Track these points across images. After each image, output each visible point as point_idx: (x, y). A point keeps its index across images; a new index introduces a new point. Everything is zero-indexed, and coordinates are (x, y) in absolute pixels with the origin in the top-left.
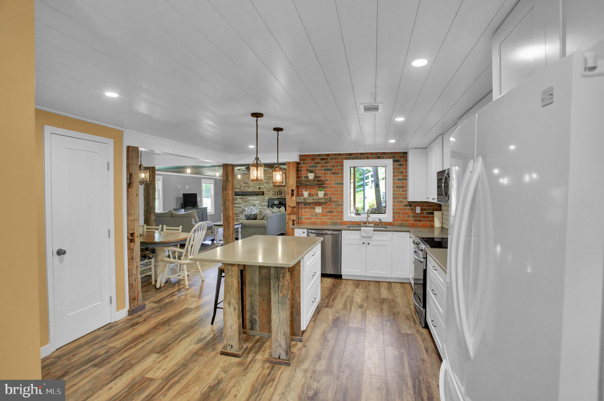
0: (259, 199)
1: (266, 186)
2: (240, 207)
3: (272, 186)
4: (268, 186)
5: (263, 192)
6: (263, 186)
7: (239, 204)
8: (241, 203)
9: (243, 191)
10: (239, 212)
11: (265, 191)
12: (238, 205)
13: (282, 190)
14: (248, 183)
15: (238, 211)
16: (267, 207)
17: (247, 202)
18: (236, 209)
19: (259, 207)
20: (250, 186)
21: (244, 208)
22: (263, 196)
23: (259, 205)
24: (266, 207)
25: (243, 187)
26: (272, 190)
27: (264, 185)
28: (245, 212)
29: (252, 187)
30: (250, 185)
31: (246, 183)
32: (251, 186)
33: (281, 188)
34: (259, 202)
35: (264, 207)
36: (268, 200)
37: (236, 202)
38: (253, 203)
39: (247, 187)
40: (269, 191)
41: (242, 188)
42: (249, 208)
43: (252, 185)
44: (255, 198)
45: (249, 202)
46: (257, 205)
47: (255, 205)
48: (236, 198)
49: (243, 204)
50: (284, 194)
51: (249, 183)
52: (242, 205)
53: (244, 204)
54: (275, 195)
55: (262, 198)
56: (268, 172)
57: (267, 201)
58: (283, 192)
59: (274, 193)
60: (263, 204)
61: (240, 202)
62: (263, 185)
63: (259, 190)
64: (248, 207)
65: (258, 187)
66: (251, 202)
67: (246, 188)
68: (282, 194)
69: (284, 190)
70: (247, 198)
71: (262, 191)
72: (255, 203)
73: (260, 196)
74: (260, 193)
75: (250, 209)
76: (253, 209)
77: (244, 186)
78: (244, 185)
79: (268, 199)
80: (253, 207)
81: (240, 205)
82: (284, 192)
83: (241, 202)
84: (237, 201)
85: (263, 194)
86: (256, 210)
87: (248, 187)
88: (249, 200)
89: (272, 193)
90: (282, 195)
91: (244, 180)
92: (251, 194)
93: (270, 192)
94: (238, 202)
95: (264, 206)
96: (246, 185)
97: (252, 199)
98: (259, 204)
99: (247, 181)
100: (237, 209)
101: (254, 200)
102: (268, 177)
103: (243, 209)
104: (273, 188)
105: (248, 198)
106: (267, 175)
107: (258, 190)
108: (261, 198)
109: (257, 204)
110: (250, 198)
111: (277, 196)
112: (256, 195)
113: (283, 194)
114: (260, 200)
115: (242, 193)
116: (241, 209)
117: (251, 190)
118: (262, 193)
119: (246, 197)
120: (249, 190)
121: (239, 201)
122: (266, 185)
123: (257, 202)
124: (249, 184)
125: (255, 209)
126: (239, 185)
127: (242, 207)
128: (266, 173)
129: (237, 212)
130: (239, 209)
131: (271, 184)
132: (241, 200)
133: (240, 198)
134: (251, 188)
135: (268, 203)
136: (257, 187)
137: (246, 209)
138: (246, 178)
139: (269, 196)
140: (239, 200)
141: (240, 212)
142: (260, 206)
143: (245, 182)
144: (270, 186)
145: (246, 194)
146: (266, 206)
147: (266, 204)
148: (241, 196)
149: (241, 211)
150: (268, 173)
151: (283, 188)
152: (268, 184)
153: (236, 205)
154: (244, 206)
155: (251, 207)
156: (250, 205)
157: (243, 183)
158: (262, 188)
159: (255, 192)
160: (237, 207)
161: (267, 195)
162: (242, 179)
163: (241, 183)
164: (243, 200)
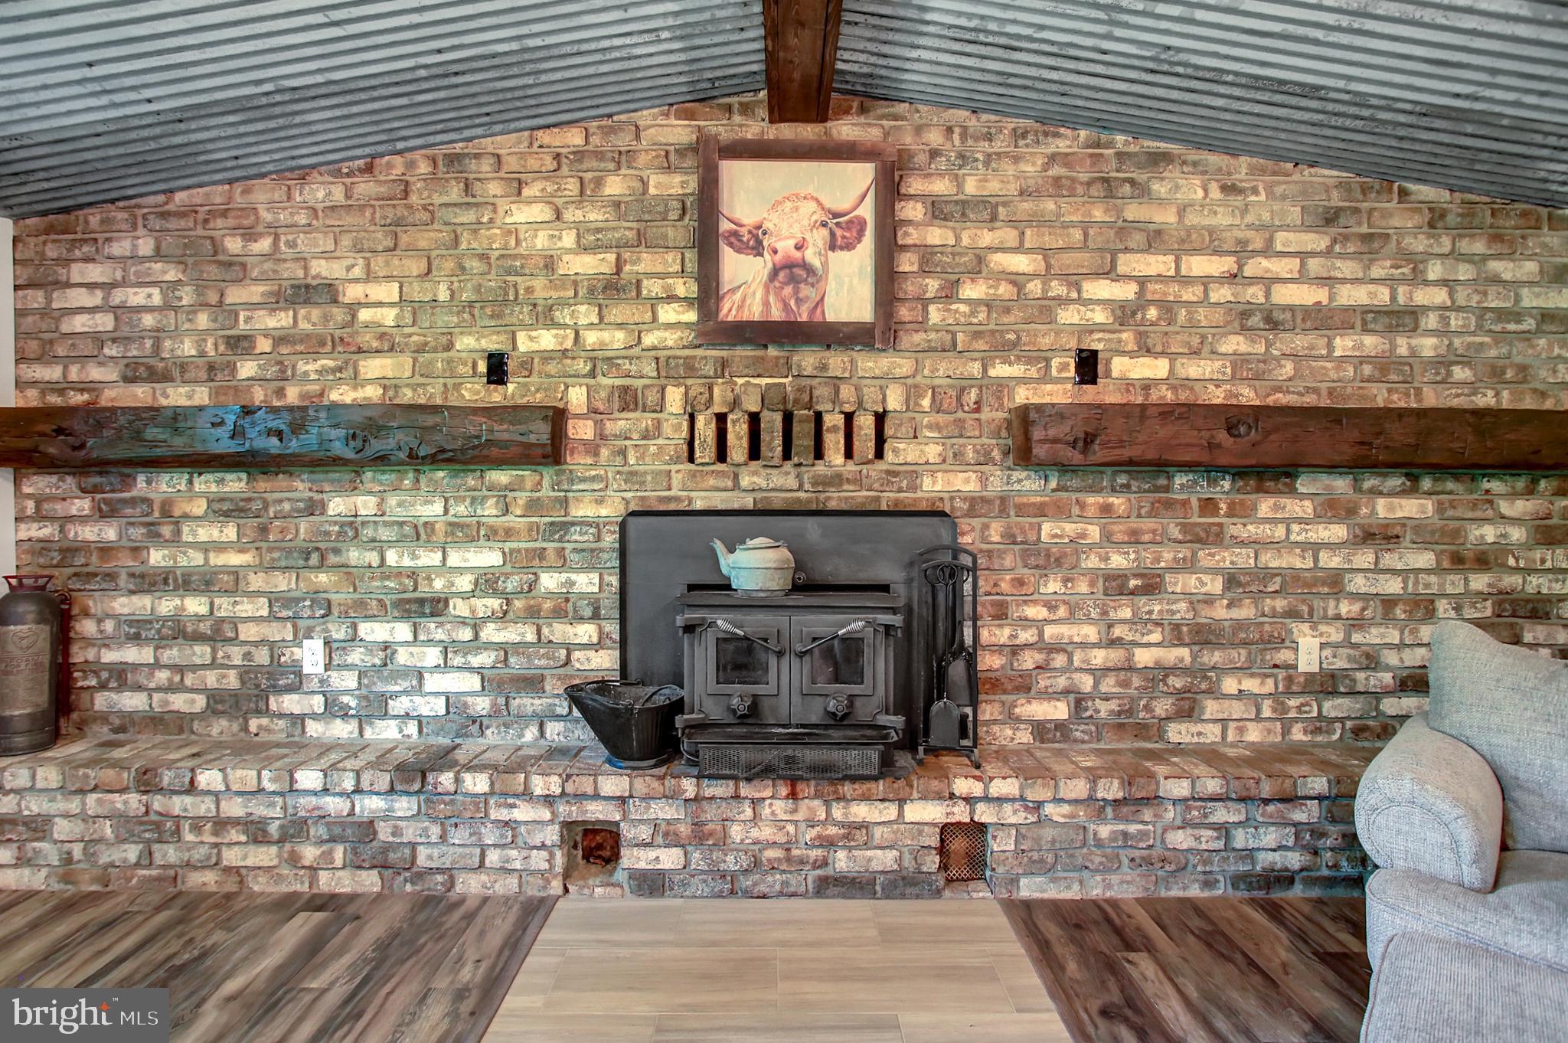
0: (489, 510)
1: (591, 338)
2: (218, 633)
3: (671, 338)
5: (558, 417)
6: (548, 339)
8: (236, 573)
10: (200, 702)
11: (577, 398)
12: (195, 605)
13: (823, 391)
14: (330, 292)
15: (189, 680)
16: (613, 628)
17: (315, 554)
18: (157, 665)
19: (491, 633)
20: (368, 339)
21: (272, 645)
22: (548, 474)
23: (495, 603)
24: (586, 632)
25: (264, 345)
26: (675, 397)
27: (562, 315)
28: (291, 703)
29: (388, 345)
30: (364, 315)
32: (382, 336)
33: (807, 359)
34: (489, 558)
35: (559, 631)
36: (623, 526)
37: (157, 557)
38: (398, 573)
39: (314, 344)
40: (629, 400)
41: (247, 369)
42: (354, 638)
43: (389, 317)
45: (354, 555)
46: (459, 608)
47: (436, 607)
48: (166, 513)
49: (257, 582)
50: (849, 454)
51: (353, 293)
52: (246, 608)
53: (283, 583)
54: (722, 455)
55: (533, 506)
56: (623, 140)
57: (610, 539)
58: (833, 420)
59: (706, 428)
60: (550, 581)
61: (218, 560)
62: (545, 317)
63: (496, 396)
64: (339, 632)
65: (473, 344)
66: (373, 558)
67: (302, 367)
68: (819, 454)
69: (847, 392)
70: (314, 508)
71: (534, 398)
72: (429, 573)
73: (501, 477)
74: (503, 431)
75: (356, 656)
76: (403, 657)
78: (281, 320)
79: (611, 510)
80: (402, 631)
81: (225, 606)
82: (849, 417)
83: (235, 559)
84: (176, 540)
86: (445, 667)
87: (338, 342)
88: (352, 527)
89: (674, 432)
90: (820, 468)
91: (273, 256)
92: (376, 446)
93: (646, 420)
94: (197, 558)
95: (565, 608)
96: (308, 319)
98: (487, 582)
99: (321, 268)
101: (419, 534)
103: (262, 657)
104: (690, 368)
105: (337, 505)
106: (615, 186)
107: (474, 391)
108: (522, 497)
109: (465, 583)
110: (365, 505)
111: (745, 481)
112: (441, 458)
113: (834, 443)
114: (509, 533)
116: (236, 655)
117: (372, 393)
118: (540, 432)
119: (301, 487)
120: (343, 394)
121: (206, 548)
122: (586, 314)
123: (454, 559)
124: (353, 308)
125: (432, 656)
126: (203, 320)
128: (599, 155)
129: (179, 702)
130: (201, 653)
131: (669, 313)
132: (230, 532)
133: (224, 510)
134: (374, 367)
135: (614, 580)
136: (466, 342)
137: (311, 655)
138: (302, 219)
139: (632, 477)
140: (206, 533)
141: (219, 703)
142: (502, 617)
144: (649, 340)
145: (293, 445)
146: (596, 616)
147: (586, 582)
148: (235, 484)
149: (232, 681)
150: (623, 159)
151: (837, 361)
152: (616, 313)
153: (167, 606)
154: (272, 617)
155: (374, 631)
156: (361, 604)
157: (256, 292)
158: (527, 365)
159: (430, 420)
160: (179, 631)
161: (605, 452)
162: (250, 236)
163: (235, 295)
164: (264, 530)
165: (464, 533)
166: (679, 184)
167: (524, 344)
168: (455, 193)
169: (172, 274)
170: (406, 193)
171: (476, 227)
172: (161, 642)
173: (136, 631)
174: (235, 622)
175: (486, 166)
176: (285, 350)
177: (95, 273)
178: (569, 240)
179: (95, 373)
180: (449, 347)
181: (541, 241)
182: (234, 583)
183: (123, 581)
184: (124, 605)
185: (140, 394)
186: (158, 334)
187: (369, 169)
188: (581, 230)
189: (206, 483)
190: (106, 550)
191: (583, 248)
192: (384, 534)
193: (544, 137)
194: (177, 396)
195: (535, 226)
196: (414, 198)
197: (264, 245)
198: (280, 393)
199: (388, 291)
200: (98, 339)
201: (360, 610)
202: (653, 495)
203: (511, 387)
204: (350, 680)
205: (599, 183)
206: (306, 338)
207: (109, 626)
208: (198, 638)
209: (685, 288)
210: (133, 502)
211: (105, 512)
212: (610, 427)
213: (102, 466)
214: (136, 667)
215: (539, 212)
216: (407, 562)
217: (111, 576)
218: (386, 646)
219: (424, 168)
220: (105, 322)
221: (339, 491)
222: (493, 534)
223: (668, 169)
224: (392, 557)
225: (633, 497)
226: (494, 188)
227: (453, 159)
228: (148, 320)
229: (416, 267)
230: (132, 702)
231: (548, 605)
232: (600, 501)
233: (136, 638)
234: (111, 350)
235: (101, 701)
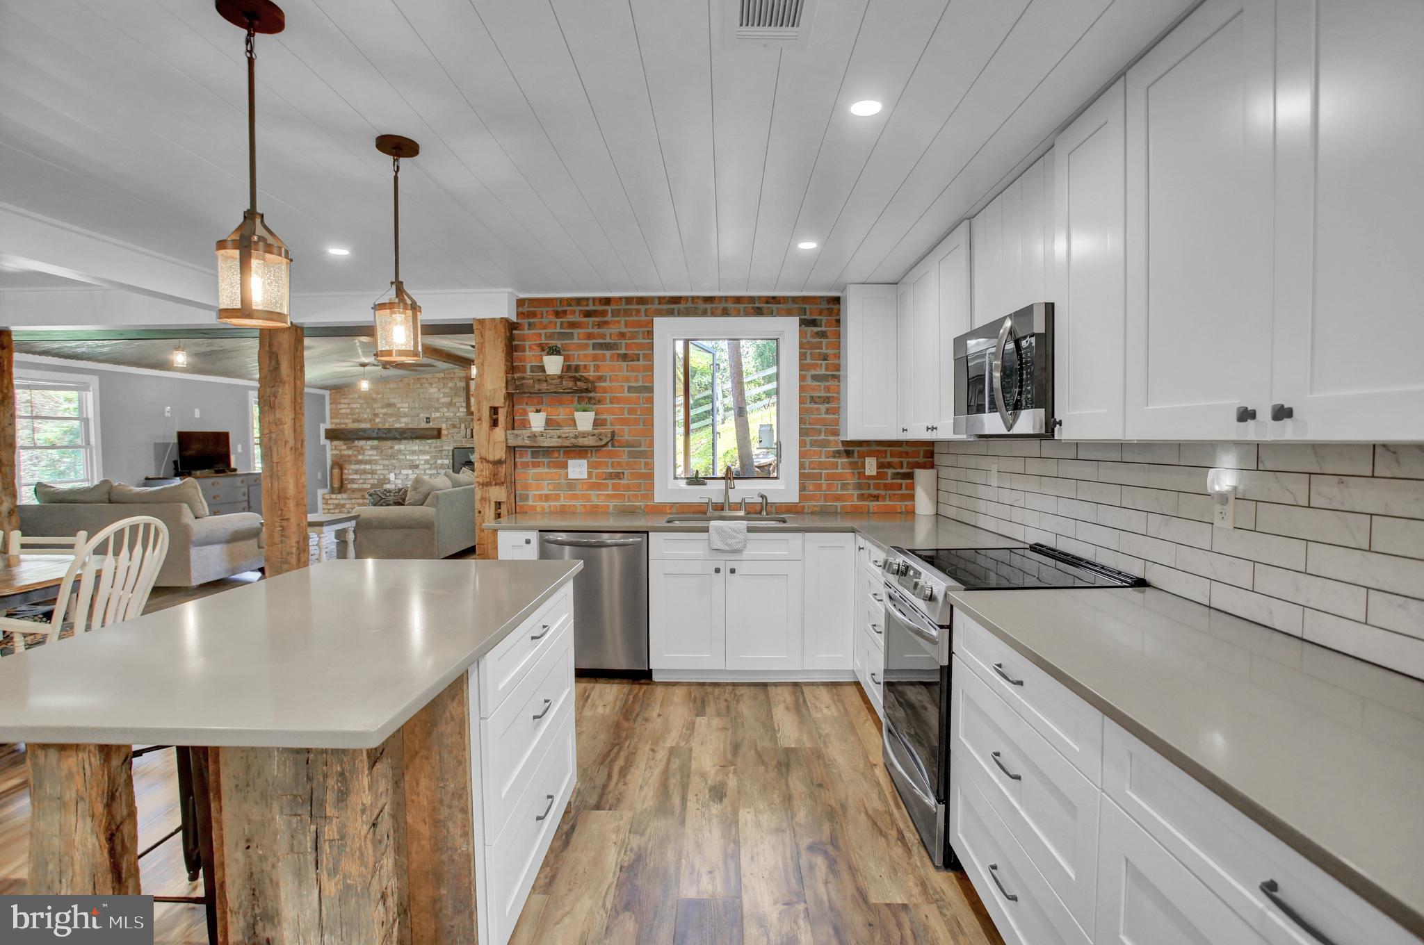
0: (427, 448)
1: (446, 414)
2: (373, 472)
3: (462, 414)
4: (452, 415)
5: (439, 430)
6: (438, 415)
7: (367, 462)
8: (376, 460)
9: (380, 426)
10: (370, 486)
11: (444, 426)
12: (368, 467)
14: (394, 405)
15: (367, 482)
16: (451, 469)
17: (392, 457)
18: (360, 479)
19: (428, 472)
20: (402, 414)
21: (384, 474)
22: (439, 440)
23: (429, 466)
24: (447, 470)
25: (381, 415)
26: (463, 426)
27: (441, 410)
28: (388, 486)
29: (406, 415)
30: (401, 410)
31: (389, 405)
32: (405, 414)
34: (428, 457)
35: (441, 471)
36: (453, 451)
37: (360, 457)
38: (409, 460)
39: (391, 415)
40: (454, 426)
41: (377, 420)
42: (400, 473)
43: (406, 410)
44: (415, 446)
45: (400, 457)
46: (421, 467)
47: (417, 467)
48: (362, 448)
49: (380, 462)
51: (398, 405)
52: (378, 467)
53: (386, 462)
55: (436, 447)
56: (452, 376)
57: (451, 453)
59: (469, 432)
60: (439, 462)
61: (372, 458)
62: (437, 410)
63: (428, 426)
64: (397, 472)
65: (423, 416)
66: (404, 457)
67: (390, 420)
70: (392, 448)
71: (435, 426)
72: (415, 460)
73: (429, 441)
74: (429, 432)
75: (401, 477)
76: (410, 476)
77: (385, 414)
78: (384, 411)
79: (451, 448)
80: (410, 471)
81: (374, 467)
83: (376, 458)
84: (364, 454)
85: (438, 434)
87: (396, 415)
88: (400, 451)
89: (463, 433)
91: (382, 398)
92: (405, 436)
93: (456, 430)
94: (368, 458)
95: (442, 467)
96: (390, 411)
97: (410, 449)
98: (427, 462)
99: (392, 401)
100: (363, 477)
101: (413, 452)
102: (451, 388)
103: (382, 476)
104: (466, 420)
105: (397, 447)
106: (450, 385)
107: (424, 425)
108: (433, 445)
109: (422, 462)
110: (402, 447)
112: (417, 438)
114: (431, 452)
115: (377, 433)
116: (376, 477)
117: (403, 425)
118: (436, 433)
119: (389, 443)
120: (397, 426)
121: (370, 455)
122: (445, 410)
123: (420, 457)
124: (399, 409)
126: (368, 410)
127: (379, 472)
128: (447, 378)
129: (365, 486)
130: (370, 476)
131: (461, 410)
132: (375, 452)
133: (373, 448)
134: (404, 420)
135: (451, 461)
136: (421, 415)
137: (392, 477)
138: (388, 390)
139: (455, 441)
140: (370, 452)
141: (374, 486)
142: (430, 469)
143: (386, 401)
144: (458, 415)
145: (388, 436)
146: (448, 467)
147: (446, 462)
148: (375, 442)
149: (376, 482)
150: (452, 379)
152: (451, 409)
153: (362, 467)
154: (384, 469)
155: (404, 472)
156: (401, 466)
157: (379, 405)
158: (434, 419)
159: (414, 431)
160: (364, 472)
161: (449, 436)
162: (378, 394)
163: (375, 406)
164: (382, 452)
165: (423, 452)
166: (463, 384)
167: (433, 416)
168: (419, 386)
169: (362, 401)
170: (409, 386)
171: (423, 393)
172: (361, 474)
173: (356, 472)
174: (376, 470)
175: (425, 381)
176: (385, 416)
177: (346, 401)
178: (442, 395)
179: (346, 421)
180: (418, 416)
181: (436, 395)
182: (376, 462)
183: (353, 462)
184: (353, 467)
185: (356, 426)
186: (359, 413)
187: (401, 381)
188: (444, 393)
189: (370, 443)
190: (350, 456)
191: (444, 397)
192: (406, 453)
193: (436, 375)
194: (363, 426)
195: (435, 393)
196: (411, 387)
197: (381, 396)
198: (384, 425)
199: (407, 405)
200: (347, 414)
201: (402, 468)
202: (459, 445)
203: (431, 424)
204: (400, 482)
205: (447, 384)
206: (389, 414)
207: (350, 471)
208: (369, 473)
209: (464, 404)
210: (354, 446)
211: (349, 448)
212: (450, 431)
213: (348, 439)
214: (355, 479)
215: (435, 390)
216: (411, 458)
217: (351, 461)
218: (407, 475)
219: (412, 381)
220: (348, 411)
221: (397, 444)
222: (428, 453)
223: (461, 381)
224: (408, 457)
225: (455, 445)
226: (426, 385)
227: (419, 379)
228: (357, 410)
229: (411, 400)
230: (355, 486)
231: (439, 466)
232: (449, 446)
233: (356, 474)
234: (349, 416)
235: (349, 486)
